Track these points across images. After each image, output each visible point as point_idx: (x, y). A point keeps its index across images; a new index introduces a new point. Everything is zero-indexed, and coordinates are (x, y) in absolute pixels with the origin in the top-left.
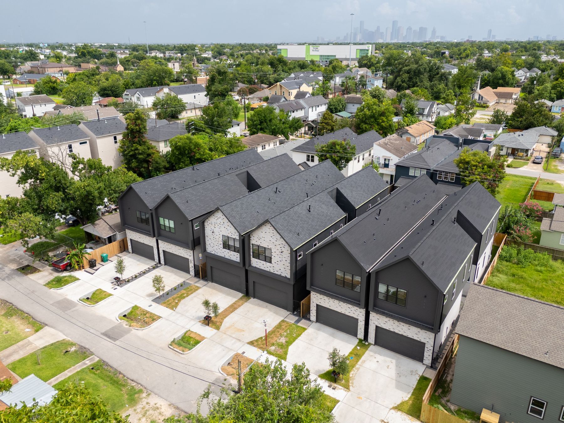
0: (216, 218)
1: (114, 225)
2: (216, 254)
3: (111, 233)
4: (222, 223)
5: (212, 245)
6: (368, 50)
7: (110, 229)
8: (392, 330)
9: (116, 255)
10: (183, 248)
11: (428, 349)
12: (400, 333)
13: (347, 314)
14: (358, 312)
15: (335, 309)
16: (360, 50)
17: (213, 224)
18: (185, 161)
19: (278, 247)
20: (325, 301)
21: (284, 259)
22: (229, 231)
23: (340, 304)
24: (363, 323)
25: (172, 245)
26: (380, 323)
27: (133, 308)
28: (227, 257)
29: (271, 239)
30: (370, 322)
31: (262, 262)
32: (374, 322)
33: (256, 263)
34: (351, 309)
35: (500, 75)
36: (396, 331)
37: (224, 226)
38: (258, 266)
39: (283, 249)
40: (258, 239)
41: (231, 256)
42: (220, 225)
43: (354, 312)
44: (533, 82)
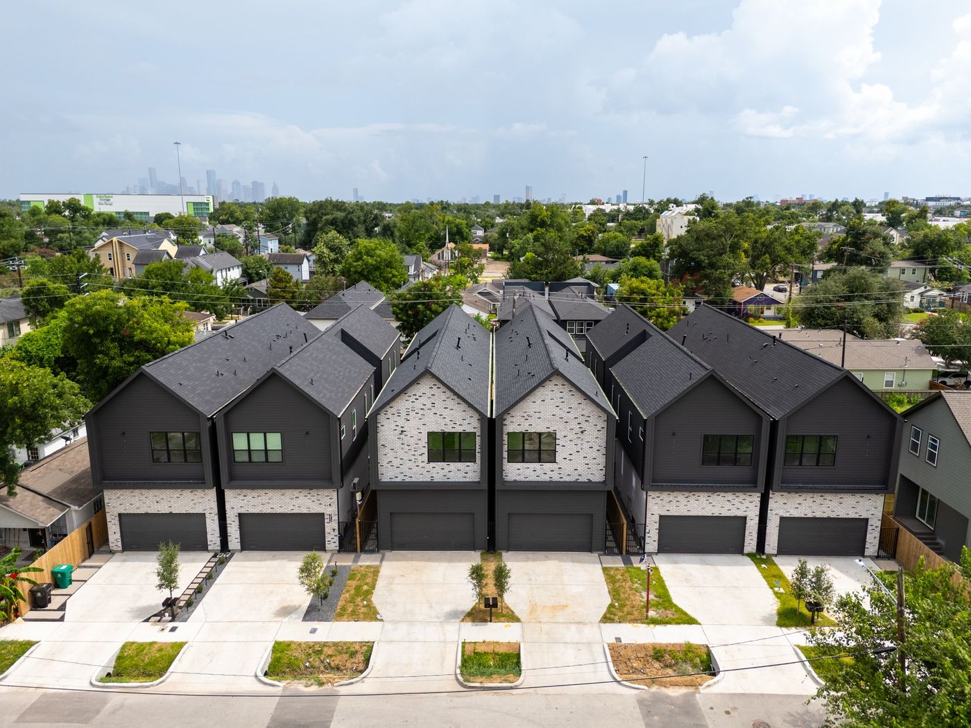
0: (413, 399)
1: (55, 491)
2: (407, 479)
3: (57, 511)
4: (429, 405)
5: (396, 462)
6: (208, 204)
7: (50, 504)
8: (810, 515)
9: (79, 567)
10: (305, 492)
11: (874, 527)
12: (825, 516)
13: (725, 513)
14: (747, 504)
15: (701, 514)
16: (194, 203)
17: (403, 414)
18: (108, 349)
19: (573, 424)
20: (678, 504)
21: (586, 446)
22: (447, 420)
23: (710, 501)
24: (756, 520)
25: (271, 493)
26: (788, 510)
27: (274, 650)
28: (438, 478)
29: (557, 411)
30: (769, 515)
31: (532, 465)
32: (777, 512)
33: (515, 472)
34: (733, 502)
35: (455, 229)
36: (818, 515)
37: (434, 410)
38: (521, 478)
39: (584, 425)
40: (523, 419)
41: (450, 475)
42: (421, 412)
43: (739, 505)
44: (505, 234)
